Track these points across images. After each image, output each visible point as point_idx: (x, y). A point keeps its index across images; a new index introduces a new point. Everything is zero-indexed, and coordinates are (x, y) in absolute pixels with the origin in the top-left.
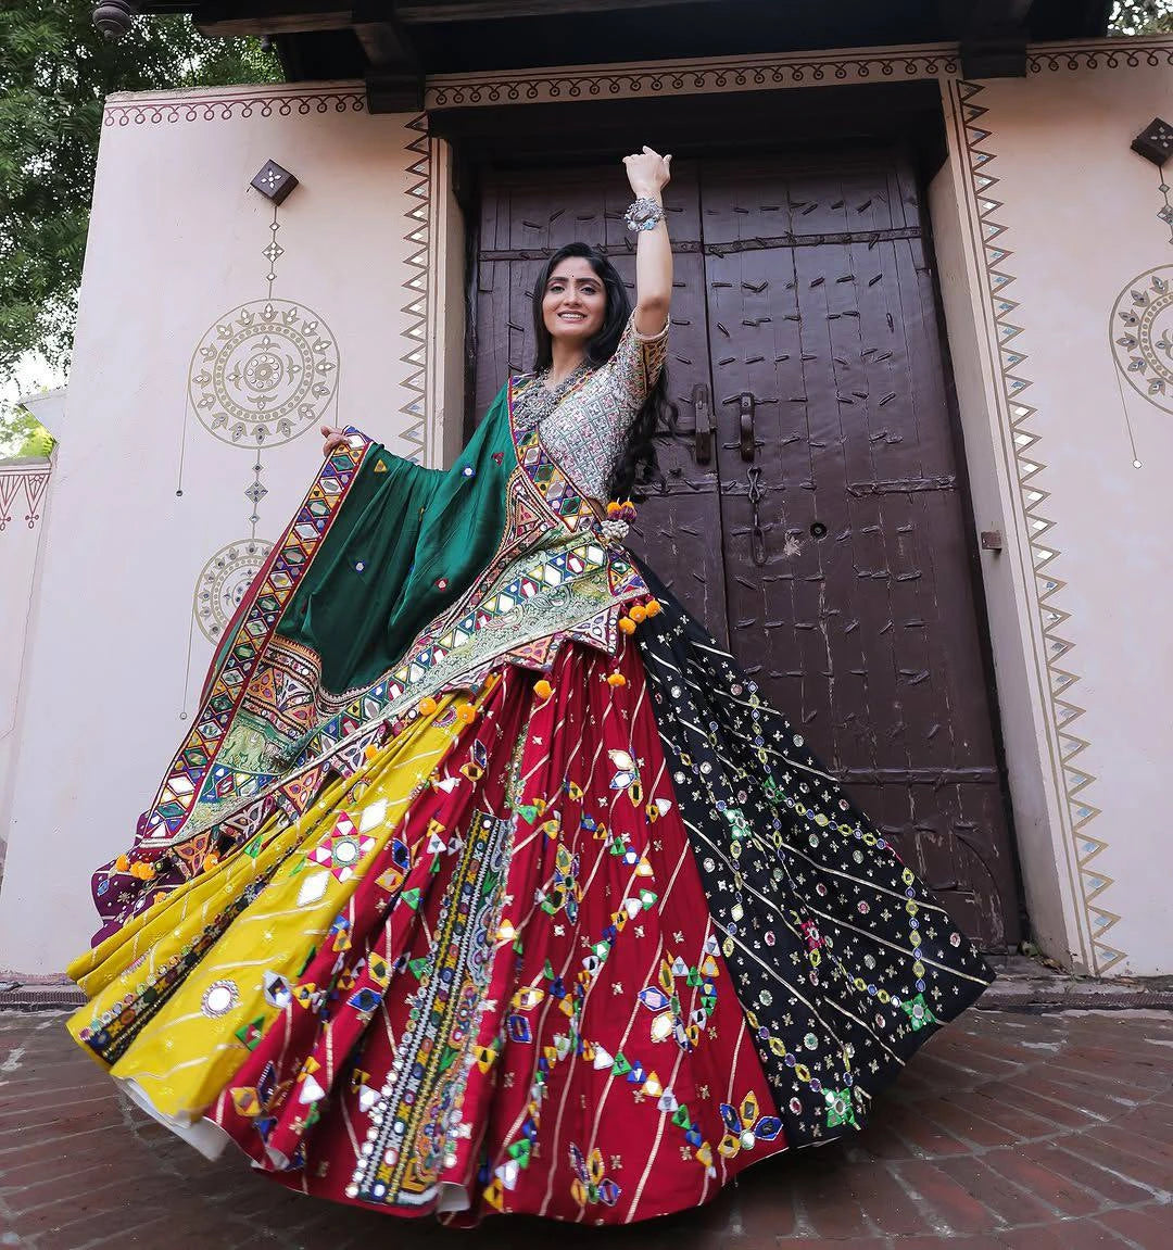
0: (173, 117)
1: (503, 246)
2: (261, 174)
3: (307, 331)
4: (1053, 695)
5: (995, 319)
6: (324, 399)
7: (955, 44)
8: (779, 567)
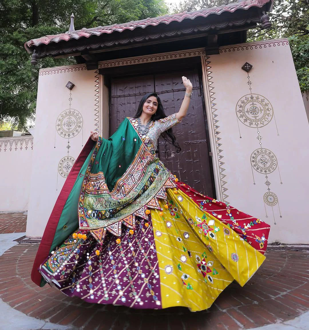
0: (55, 73)
1: (115, 95)
2: (67, 84)
3: (77, 115)
4: (221, 186)
5: (212, 107)
6: (80, 128)
7: (204, 48)
8: (170, 159)
